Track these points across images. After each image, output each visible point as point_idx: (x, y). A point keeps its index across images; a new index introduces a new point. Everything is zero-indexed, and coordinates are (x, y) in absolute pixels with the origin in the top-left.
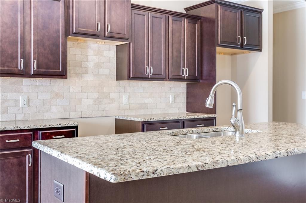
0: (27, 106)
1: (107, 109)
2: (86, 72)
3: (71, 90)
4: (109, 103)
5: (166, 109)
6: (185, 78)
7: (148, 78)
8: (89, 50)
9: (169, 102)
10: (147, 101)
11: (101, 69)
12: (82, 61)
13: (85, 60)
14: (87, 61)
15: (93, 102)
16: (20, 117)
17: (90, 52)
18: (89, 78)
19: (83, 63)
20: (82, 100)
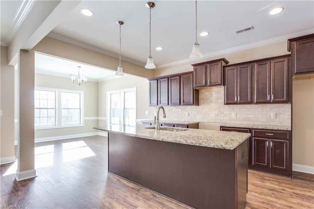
1: (223, 119)
2: (211, 102)
3: (205, 110)
4: (224, 117)
5: (267, 122)
6: (271, 102)
7: (237, 103)
8: (213, 92)
9: (271, 118)
10: (250, 116)
11: (219, 100)
12: (209, 97)
13: (211, 96)
14: (212, 97)
15: (215, 115)
16: (186, 120)
17: (213, 93)
18: (213, 105)
19: (210, 98)
20: (210, 115)
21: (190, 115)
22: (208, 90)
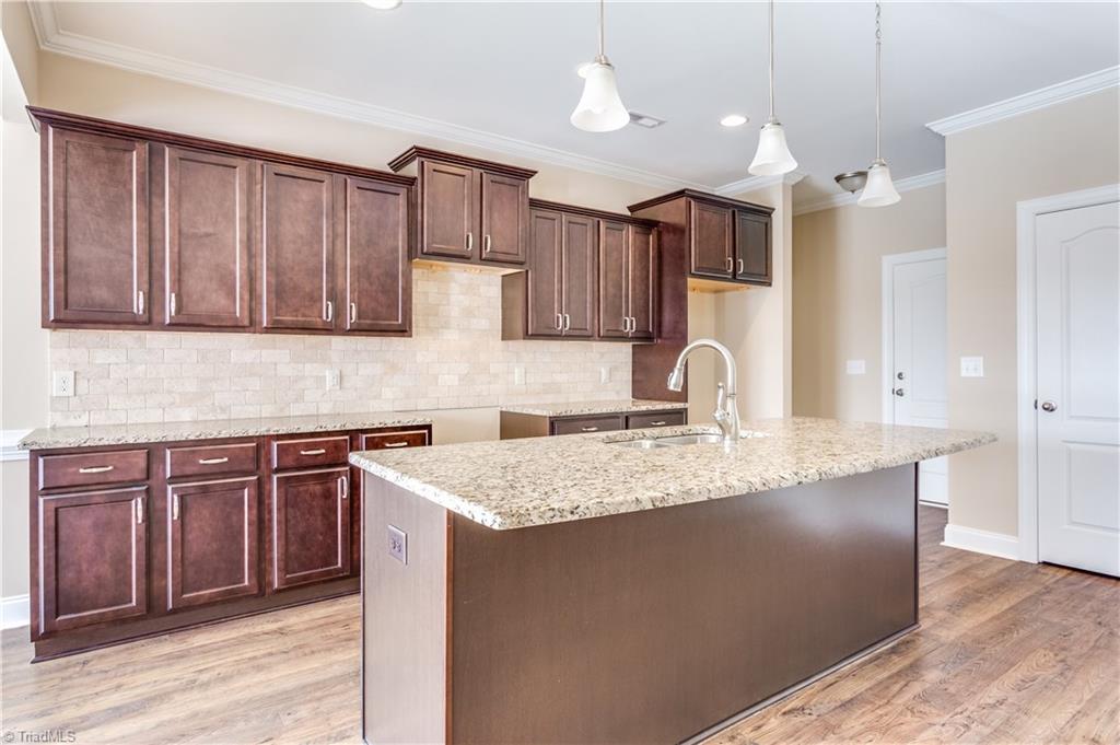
0: (338, 387)
1: (485, 393)
2: (446, 326)
3: (419, 358)
4: (490, 383)
5: (594, 393)
6: (628, 335)
7: (560, 336)
8: (453, 285)
10: (559, 378)
11: (475, 320)
12: (438, 305)
13: (444, 302)
14: (448, 304)
15: (460, 380)
16: (325, 409)
17: (454, 288)
18: (451, 336)
19: (441, 307)
20: (440, 376)
21: (346, 384)
22: (434, 272)
